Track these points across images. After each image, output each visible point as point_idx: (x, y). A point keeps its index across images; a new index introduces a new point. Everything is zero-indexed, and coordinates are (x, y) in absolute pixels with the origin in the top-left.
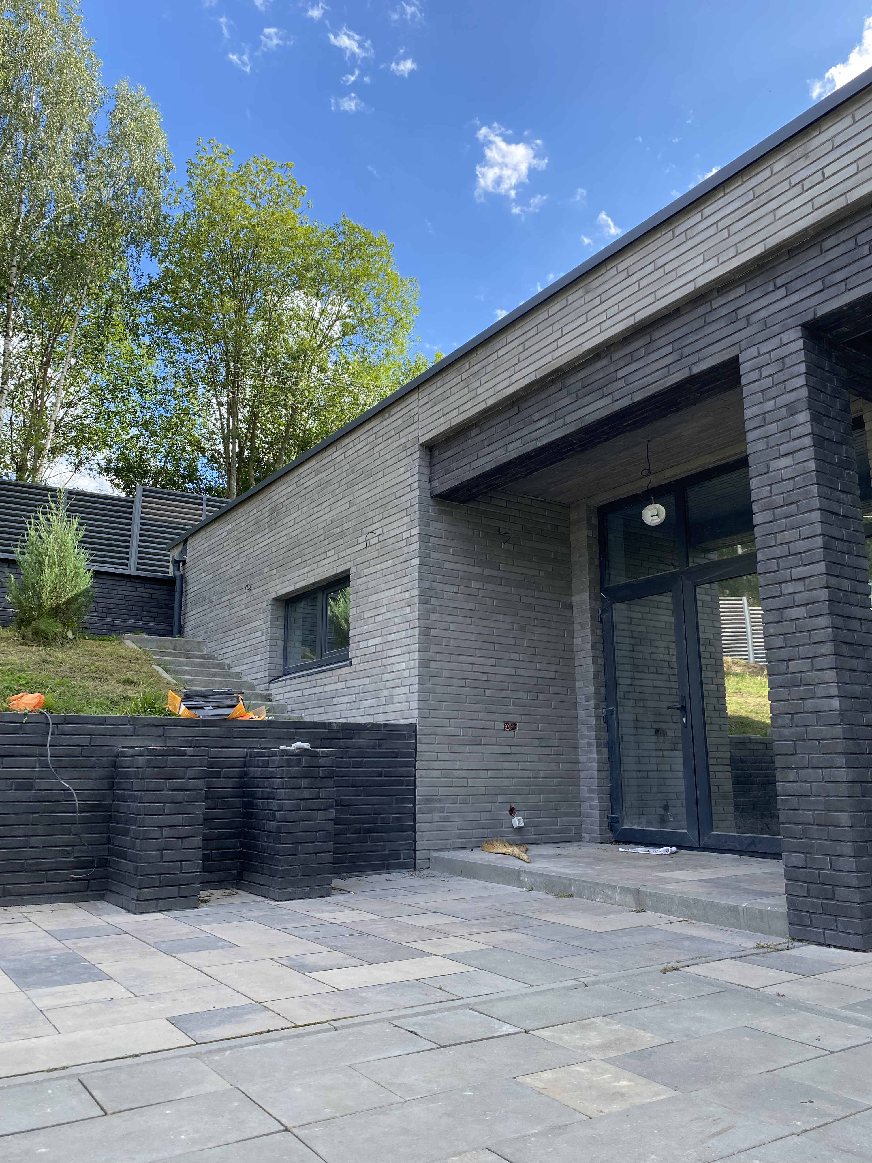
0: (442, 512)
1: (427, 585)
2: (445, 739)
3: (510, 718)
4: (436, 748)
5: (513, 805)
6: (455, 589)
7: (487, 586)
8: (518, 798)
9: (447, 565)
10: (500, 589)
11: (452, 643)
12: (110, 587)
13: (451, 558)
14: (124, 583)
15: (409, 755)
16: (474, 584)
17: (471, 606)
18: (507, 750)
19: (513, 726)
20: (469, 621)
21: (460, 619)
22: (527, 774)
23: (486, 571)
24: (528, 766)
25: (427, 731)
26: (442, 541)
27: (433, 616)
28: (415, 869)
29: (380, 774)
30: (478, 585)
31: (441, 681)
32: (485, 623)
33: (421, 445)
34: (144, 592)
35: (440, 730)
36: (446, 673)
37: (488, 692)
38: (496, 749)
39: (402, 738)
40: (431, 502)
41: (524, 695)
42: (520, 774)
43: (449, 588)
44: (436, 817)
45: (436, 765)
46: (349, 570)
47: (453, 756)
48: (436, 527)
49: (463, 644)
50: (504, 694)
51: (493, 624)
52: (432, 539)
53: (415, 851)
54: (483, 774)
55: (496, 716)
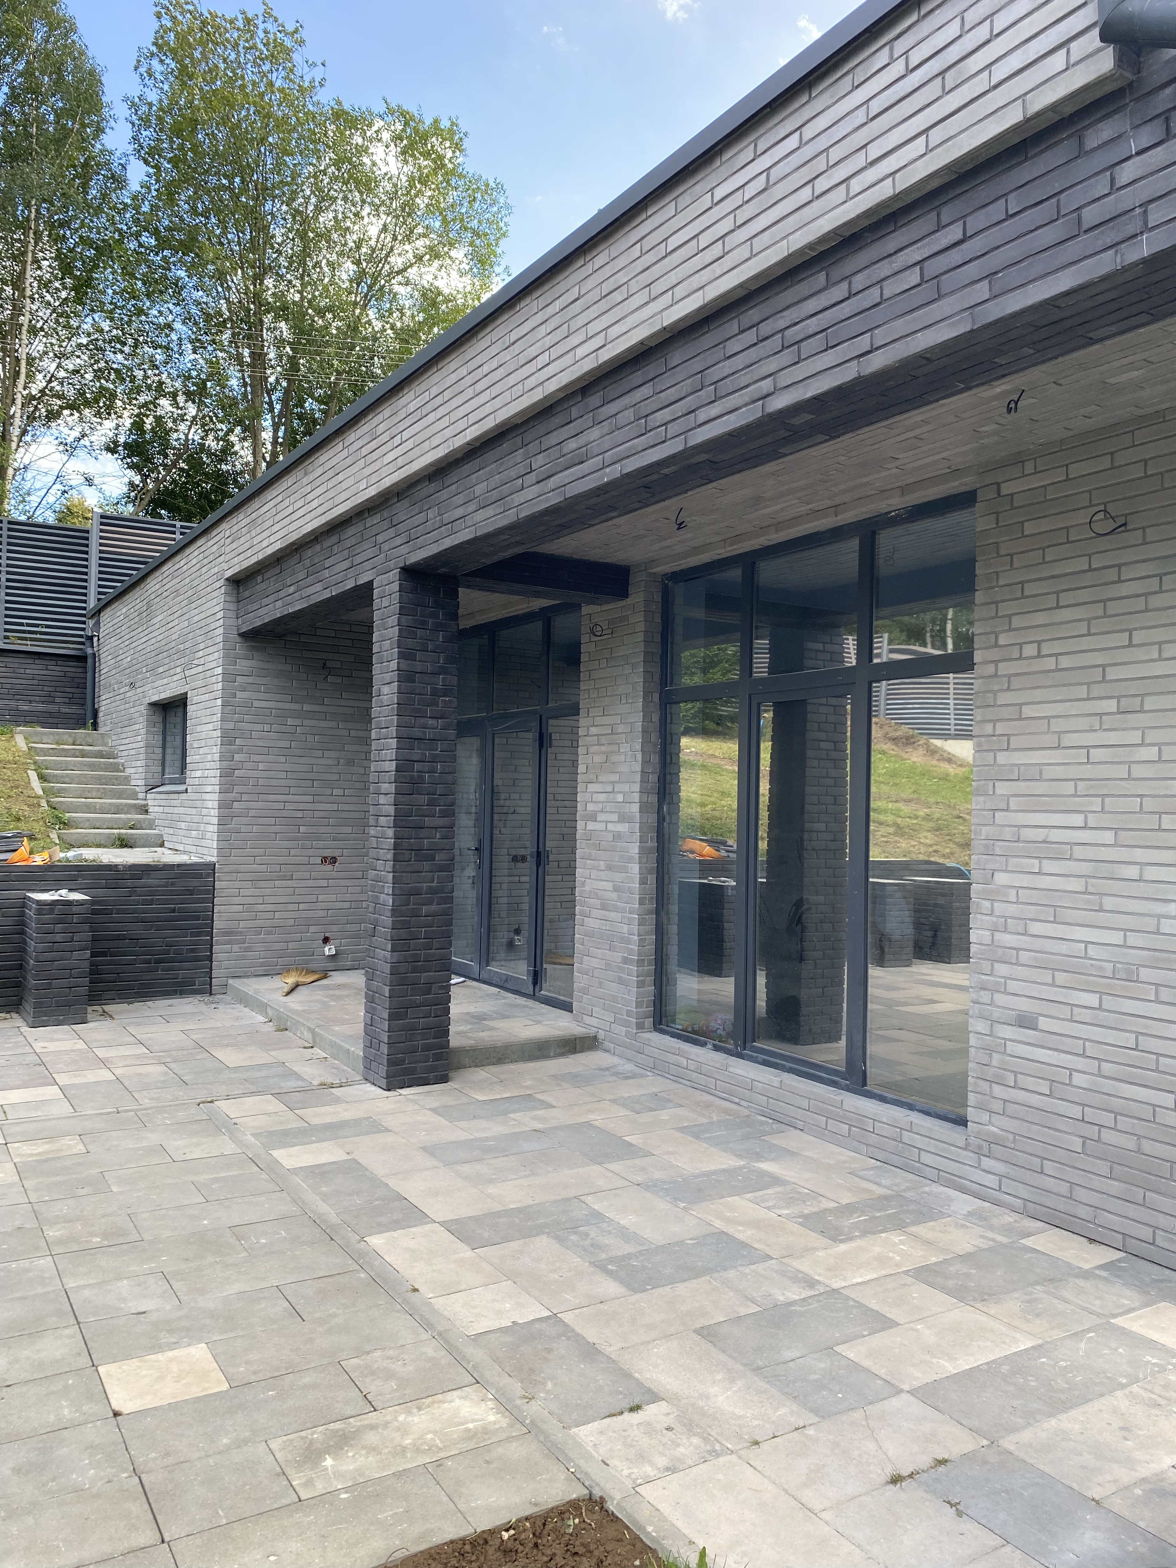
0: (253, 648)
1: (230, 725)
2: (248, 876)
3: (328, 853)
4: (238, 884)
5: (327, 935)
6: (267, 727)
7: (307, 722)
8: (334, 928)
9: (256, 704)
10: (323, 724)
11: (261, 782)
12: (16, 666)
13: (261, 696)
14: (31, 661)
15: (207, 892)
16: (290, 721)
17: (286, 744)
18: (324, 883)
19: (334, 860)
20: (283, 759)
21: (271, 758)
22: (346, 905)
23: (306, 707)
24: (348, 897)
25: (227, 869)
26: (250, 680)
27: (237, 757)
28: (211, 994)
29: (174, 911)
30: (297, 722)
31: (245, 820)
32: (302, 760)
33: (227, 579)
34: (56, 670)
35: (242, 868)
36: (252, 813)
37: (302, 829)
38: (311, 883)
39: (200, 876)
40: (239, 639)
41: (349, 830)
42: (339, 905)
43: (259, 727)
44: (236, 948)
45: (237, 900)
46: (186, 693)
47: (257, 892)
48: (244, 665)
49: (274, 782)
50: (323, 830)
51: (312, 761)
52: (239, 678)
53: (211, 978)
54: (291, 907)
55: (311, 852)
